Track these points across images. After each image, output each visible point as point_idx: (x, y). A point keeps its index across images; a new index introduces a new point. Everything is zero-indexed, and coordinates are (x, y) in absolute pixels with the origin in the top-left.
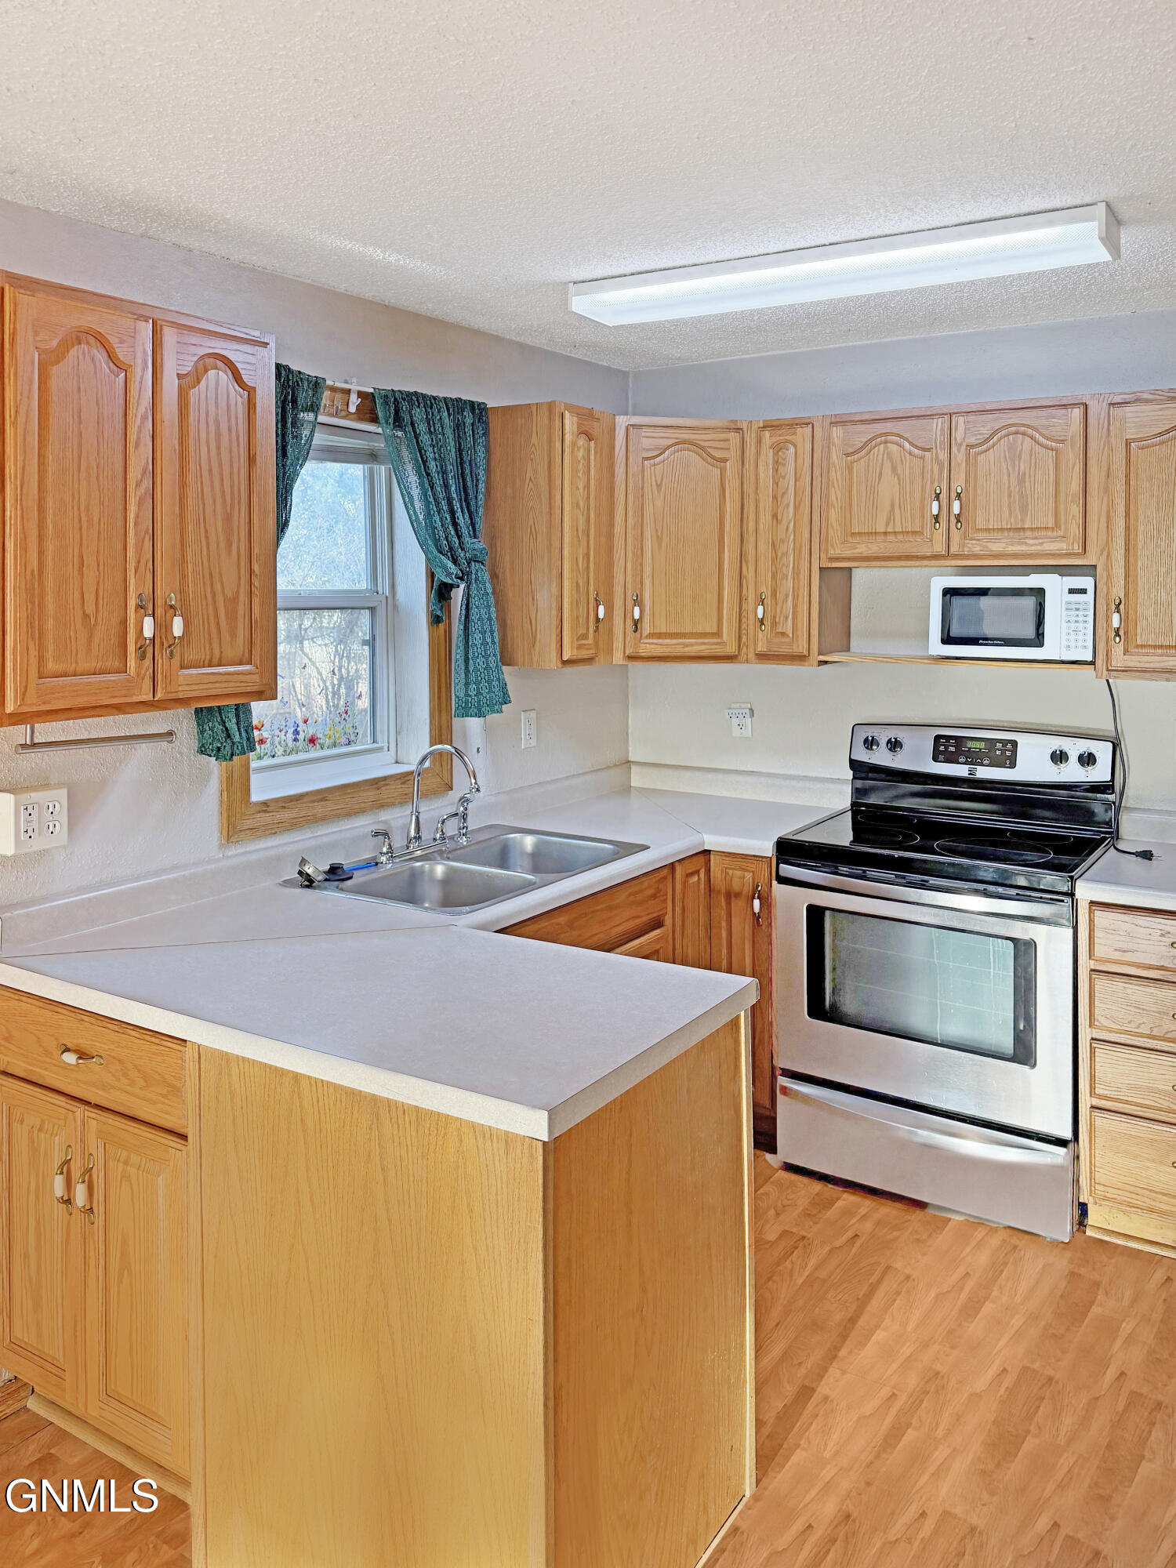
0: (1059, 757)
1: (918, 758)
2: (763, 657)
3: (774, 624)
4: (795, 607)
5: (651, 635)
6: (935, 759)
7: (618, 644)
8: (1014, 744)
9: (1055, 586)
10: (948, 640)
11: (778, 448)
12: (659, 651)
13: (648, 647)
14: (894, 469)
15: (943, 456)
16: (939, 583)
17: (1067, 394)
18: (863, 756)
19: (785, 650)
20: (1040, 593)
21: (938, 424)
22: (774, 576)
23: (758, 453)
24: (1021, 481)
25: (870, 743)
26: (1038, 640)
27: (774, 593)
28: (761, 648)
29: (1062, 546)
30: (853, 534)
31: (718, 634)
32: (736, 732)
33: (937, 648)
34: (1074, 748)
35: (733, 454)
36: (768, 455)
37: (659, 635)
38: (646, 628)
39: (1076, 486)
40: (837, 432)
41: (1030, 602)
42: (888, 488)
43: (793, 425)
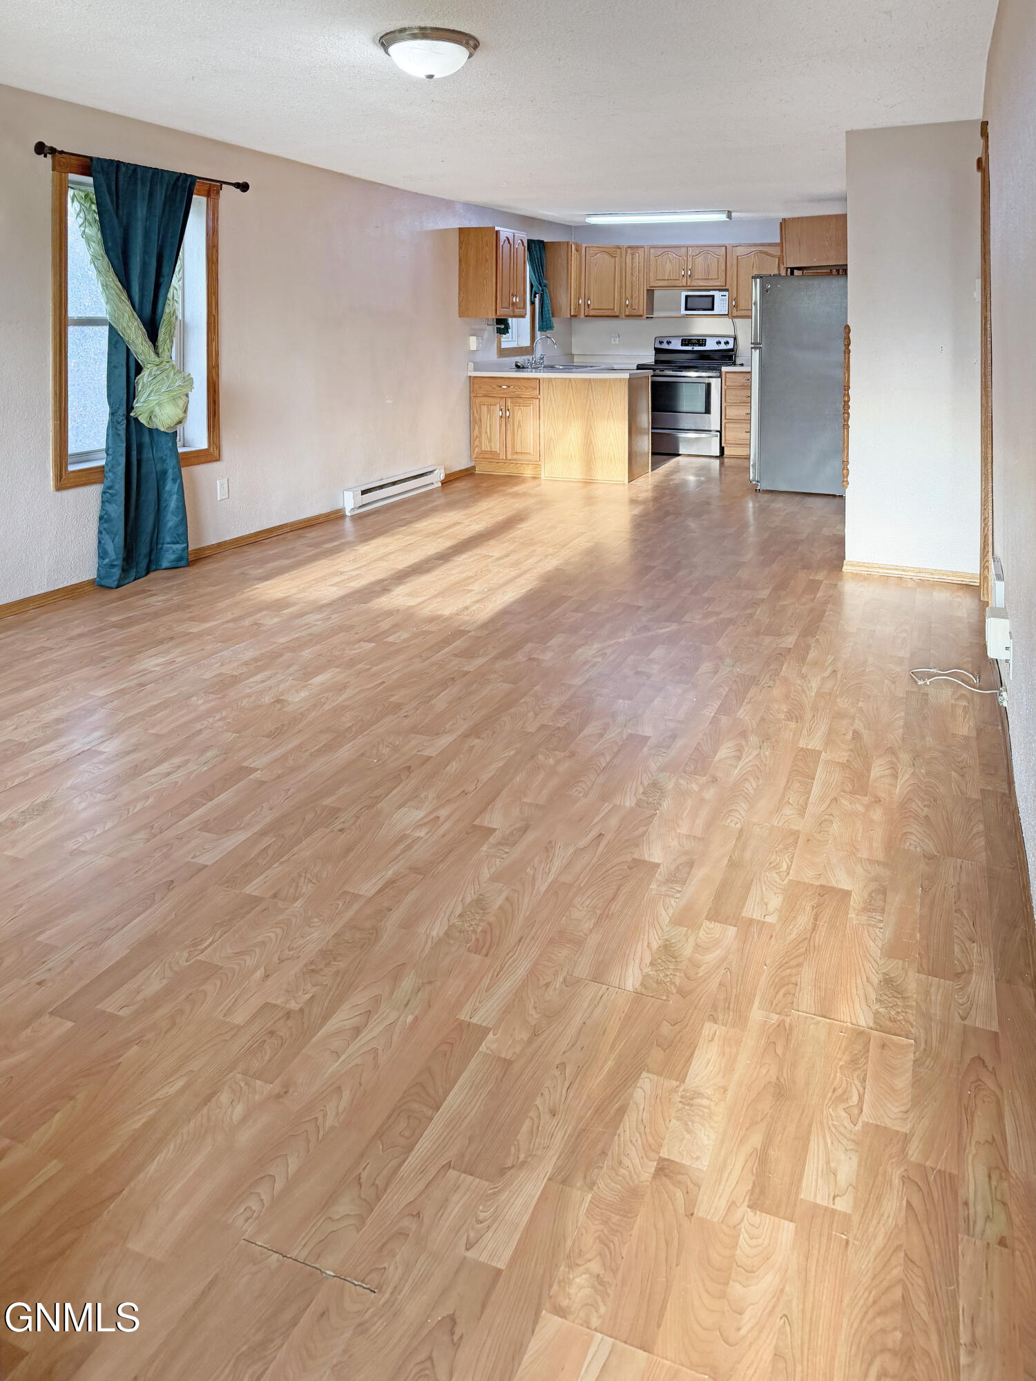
0: (719, 343)
1: (676, 346)
2: (627, 316)
3: (632, 306)
4: (639, 301)
5: (593, 309)
6: (682, 345)
7: (583, 312)
8: (705, 340)
9: (717, 294)
10: (686, 309)
11: (633, 255)
12: (595, 314)
13: (592, 313)
14: (670, 262)
15: (685, 258)
16: (684, 294)
17: (721, 243)
18: (658, 346)
19: (635, 314)
20: (713, 297)
21: (684, 250)
22: (632, 292)
23: (626, 256)
24: (708, 266)
25: (661, 343)
26: (712, 309)
27: (632, 297)
28: (627, 313)
29: (720, 284)
30: (658, 280)
31: (613, 309)
32: (613, 342)
33: (683, 312)
34: (723, 340)
35: (618, 255)
36: (629, 257)
37: (595, 309)
38: (591, 307)
39: (723, 267)
40: (652, 250)
41: (711, 299)
42: (668, 266)
43: (638, 247)
